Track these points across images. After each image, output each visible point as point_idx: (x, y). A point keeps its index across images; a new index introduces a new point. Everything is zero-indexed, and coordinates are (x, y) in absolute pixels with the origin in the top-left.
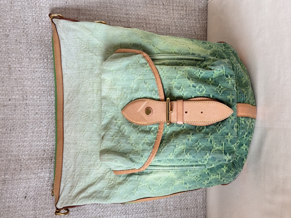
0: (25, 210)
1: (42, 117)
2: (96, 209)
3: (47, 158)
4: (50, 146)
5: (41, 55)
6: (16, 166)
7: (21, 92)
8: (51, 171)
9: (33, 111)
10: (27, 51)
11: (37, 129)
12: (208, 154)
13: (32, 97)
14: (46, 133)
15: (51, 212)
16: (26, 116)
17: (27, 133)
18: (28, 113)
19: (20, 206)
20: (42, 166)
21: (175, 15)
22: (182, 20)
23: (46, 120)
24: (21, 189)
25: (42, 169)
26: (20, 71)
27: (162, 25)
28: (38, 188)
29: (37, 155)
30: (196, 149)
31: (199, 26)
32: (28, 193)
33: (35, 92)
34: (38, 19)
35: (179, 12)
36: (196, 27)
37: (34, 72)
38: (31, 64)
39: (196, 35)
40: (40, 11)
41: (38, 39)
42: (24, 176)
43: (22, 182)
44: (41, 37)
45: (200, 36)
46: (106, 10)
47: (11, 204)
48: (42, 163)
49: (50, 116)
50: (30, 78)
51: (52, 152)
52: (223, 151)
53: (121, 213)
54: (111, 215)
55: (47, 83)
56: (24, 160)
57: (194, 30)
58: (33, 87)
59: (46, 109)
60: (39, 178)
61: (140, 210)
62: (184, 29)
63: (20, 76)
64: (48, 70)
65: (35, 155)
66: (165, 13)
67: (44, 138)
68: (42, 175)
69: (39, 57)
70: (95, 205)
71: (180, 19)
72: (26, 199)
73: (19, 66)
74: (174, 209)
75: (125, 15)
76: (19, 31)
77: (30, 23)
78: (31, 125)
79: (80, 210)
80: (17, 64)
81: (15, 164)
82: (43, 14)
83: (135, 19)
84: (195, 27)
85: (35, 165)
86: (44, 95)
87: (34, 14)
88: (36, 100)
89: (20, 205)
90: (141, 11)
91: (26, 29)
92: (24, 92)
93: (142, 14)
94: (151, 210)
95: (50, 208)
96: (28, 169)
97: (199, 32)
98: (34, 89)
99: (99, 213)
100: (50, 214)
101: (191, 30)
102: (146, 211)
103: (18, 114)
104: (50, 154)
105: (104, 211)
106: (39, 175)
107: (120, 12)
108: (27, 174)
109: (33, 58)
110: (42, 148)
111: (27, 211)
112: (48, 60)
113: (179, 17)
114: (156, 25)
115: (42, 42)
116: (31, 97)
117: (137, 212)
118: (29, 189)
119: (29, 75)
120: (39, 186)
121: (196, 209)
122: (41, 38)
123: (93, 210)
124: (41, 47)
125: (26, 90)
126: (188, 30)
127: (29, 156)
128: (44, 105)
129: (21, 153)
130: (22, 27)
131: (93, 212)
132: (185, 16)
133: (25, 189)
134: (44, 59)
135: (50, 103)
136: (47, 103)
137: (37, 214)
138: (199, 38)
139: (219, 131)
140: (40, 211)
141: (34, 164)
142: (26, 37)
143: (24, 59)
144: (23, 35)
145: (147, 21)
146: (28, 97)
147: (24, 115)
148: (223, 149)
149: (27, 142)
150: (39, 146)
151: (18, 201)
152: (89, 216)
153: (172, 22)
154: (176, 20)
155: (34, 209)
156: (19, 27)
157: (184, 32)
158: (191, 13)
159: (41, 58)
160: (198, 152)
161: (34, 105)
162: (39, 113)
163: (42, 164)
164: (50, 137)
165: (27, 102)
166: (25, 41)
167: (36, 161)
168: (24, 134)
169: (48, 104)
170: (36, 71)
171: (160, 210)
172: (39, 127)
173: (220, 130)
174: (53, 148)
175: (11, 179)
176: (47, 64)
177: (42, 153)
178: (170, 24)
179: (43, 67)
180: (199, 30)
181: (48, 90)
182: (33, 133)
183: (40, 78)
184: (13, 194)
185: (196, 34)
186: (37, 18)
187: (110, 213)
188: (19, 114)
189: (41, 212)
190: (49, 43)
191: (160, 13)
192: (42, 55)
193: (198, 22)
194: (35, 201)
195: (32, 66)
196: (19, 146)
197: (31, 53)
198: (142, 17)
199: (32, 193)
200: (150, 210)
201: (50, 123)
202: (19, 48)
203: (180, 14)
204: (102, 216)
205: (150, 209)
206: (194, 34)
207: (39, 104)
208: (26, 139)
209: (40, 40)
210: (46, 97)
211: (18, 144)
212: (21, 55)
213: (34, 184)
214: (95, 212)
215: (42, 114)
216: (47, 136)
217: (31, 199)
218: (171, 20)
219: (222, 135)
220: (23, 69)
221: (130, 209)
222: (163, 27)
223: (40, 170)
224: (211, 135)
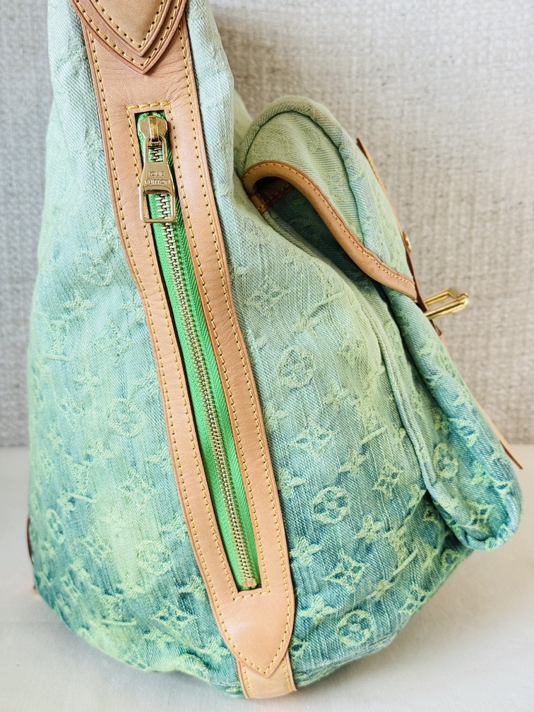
2: (23, 104)
53: (11, 178)
61: (17, 238)
74: (19, 344)
79: (24, 52)
94: (18, 273)
99: (12, 110)
102: (15, 258)
105: (17, 127)
117: (12, 230)
121: (16, 414)
123: (22, 94)
171: (16, 301)
200: (18, 270)
205: (20, 272)
221: (21, 207)
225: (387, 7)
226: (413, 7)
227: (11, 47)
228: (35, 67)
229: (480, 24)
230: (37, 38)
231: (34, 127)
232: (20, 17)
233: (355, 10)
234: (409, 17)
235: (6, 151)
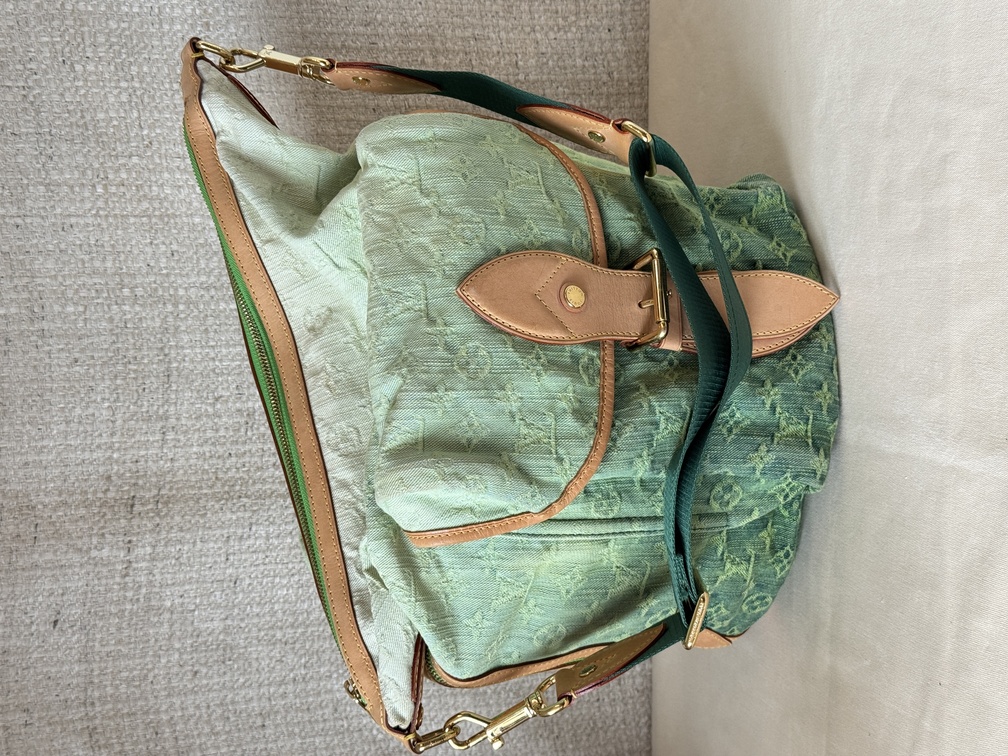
0: (55, 659)
1: (92, 371)
2: (284, 659)
3: (116, 500)
4: (124, 462)
5: (84, 173)
6: (21, 526)
7: (25, 295)
8: (130, 542)
9: (64, 355)
10: (38, 163)
11: (78, 411)
12: (763, 448)
13: (60, 309)
14: (111, 424)
15: (139, 667)
16: (42, 370)
17: (48, 425)
18: (47, 361)
19: (39, 650)
20: (103, 528)
21: (536, 16)
22: (562, 33)
23: (108, 382)
24: (40, 599)
25: (103, 535)
26: (18, 226)
27: (490, 56)
28: (95, 596)
29: (86, 492)
30: (724, 431)
31: (624, 49)
32: (63, 611)
33: (70, 294)
34: (70, 52)
35: (550, 5)
36: (614, 53)
37: (63, 229)
38: (52, 203)
39: (615, 83)
40: (77, 27)
41: (73, 120)
42: (49, 556)
43: (40, 577)
44: (82, 111)
45: (627, 84)
46: (298, 13)
47: (12, 642)
48: (103, 516)
49: (120, 367)
50: (50, 247)
51: (133, 481)
52: (810, 441)
54: (330, 677)
55: (109, 264)
56: (45, 506)
57: (605, 63)
58: (64, 276)
59: (105, 346)
60: (96, 565)
62: (568, 62)
63: (19, 243)
64: (111, 220)
65: (79, 491)
66: (501, 14)
67: (105, 439)
68: (105, 552)
69: (79, 179)
70: (278, 646)
71: (556, 29)
72: (58, 626)
73: (14, 211)
75: (361, 28)
76: (9, 98)
77: (44, 67)
78: (58, 399)
79: (230, 660)
80: (7, 205)
81: (16, 522)
82: (86, 36)
83: (396, 40)
84: (609, 55)
85: (80, 523)
86: (99, 301)
87: (59, 39)
88: (74, 317)
89: (39, 647)
90: (417, 9)
91: (34, 89)
92: (36, 294)
93: (421, 19)
95: (134, 655)
96: (58, 535)
97: (624, 71)
98: (68, 283)
99: (292, 670)
100: (135, 673)
101: (594, 67)
103: (17, 366)
104: (126, 488)
105: (308, 665)
106: (94, 553)
107: (344, 17)
108: (56, 551)
109: (59, 185)
110: (101, 469)
111: (63, 663)
112: (109, 187)
113: (551, 23)
114: (469, 57)
115: (87, 129)
116: (57, 308)
118: (65, 598)
119: (49, 239)
120: (97, 588)
122: (83, 117)
123: (274, 660)
124: (84, 148)
125: (41, 288)
126: (584, 66)
127: (60, 495)
128: (99, 334)
129: (36, 485)
130: (21, 84)
131: (273, 668)
132: (573, 18)
133: (52, 599)
134: (94, 186)
135: (117, 326)
136: (109, 326)
137: (96, 673)
138: (622, 91)
139: (797, 373)
140: (103, 665)
141: (77, 521)
142: (33, 114)
143: (31, 188)
144: (25, 110)
145: (438, 44)
146: (47, 309)
147: (35, 367)
148: (809, 434)
149: (50, 452)
150: (91, 463)
151: (32, 634)
152: (261, 680)
153: (527, 41)
154: (538, 35)
155: (85, 658)
156: (10, 84)
157: (570, 76)
158: (595, 6)
159: (84, 182)
160: (729, 439)
161: (67, 336)
162: (85, 361)
163: (102, 521)
164: (122, 434)
165: (45, 325)
166: (31, 130)
167: (82, 511)
168: (40, 427)
169: (111, 330)
170: (72, 226)
172: (84, 404)
173: (801, 373)
174: (135, 470)
175: (6, 566)
176: (106, 202)
177: (103, 486)
178: (518, 51)
179: (94, 212)
180: (624, 62)
181: (112, 285)
182: (68, 423)
183: (85, 247)
184: (16, 611)
185: (612, 79)
186: (67, 49)
187: (329, 671)
188: (21, 364)
189: (106, 668)
190: (112, 130)
191: (483, 13)
192: (89, 172)
193: (618, 36)
194: (88, 634)
195: (59, 211)
196: (27, 464)
197: (54, 169)
198: (420, 31)
199: (77, 611)
201: (120, 391)
202: (14, 152)
203: (557, 12)
204: (304, 678)
206: (605, 77)
207: (83, 332)
208: (45, 443)
209: (81, 122)
210: (106, 307)
211: (24, 457)
212: (19, 176)
213: (80, 584)
214: (279, 667)
215: (92, 362)
216: (112, 434)
217: (75, 628)
218: (522, 36)
219: (805, 389)
220: (28, 220)
222: (493, 63)
223: (95, 540)
224: (773, 386)
225: (164, 272)
226: (164, 243)
227: (225, 673)
228: (245, 647)
229: (178, 167)
230: (214, 647)
231: (307, 647)
232: (193, 665)
233: (170, 308)
234: (175, 247)
235: (335, 675)
